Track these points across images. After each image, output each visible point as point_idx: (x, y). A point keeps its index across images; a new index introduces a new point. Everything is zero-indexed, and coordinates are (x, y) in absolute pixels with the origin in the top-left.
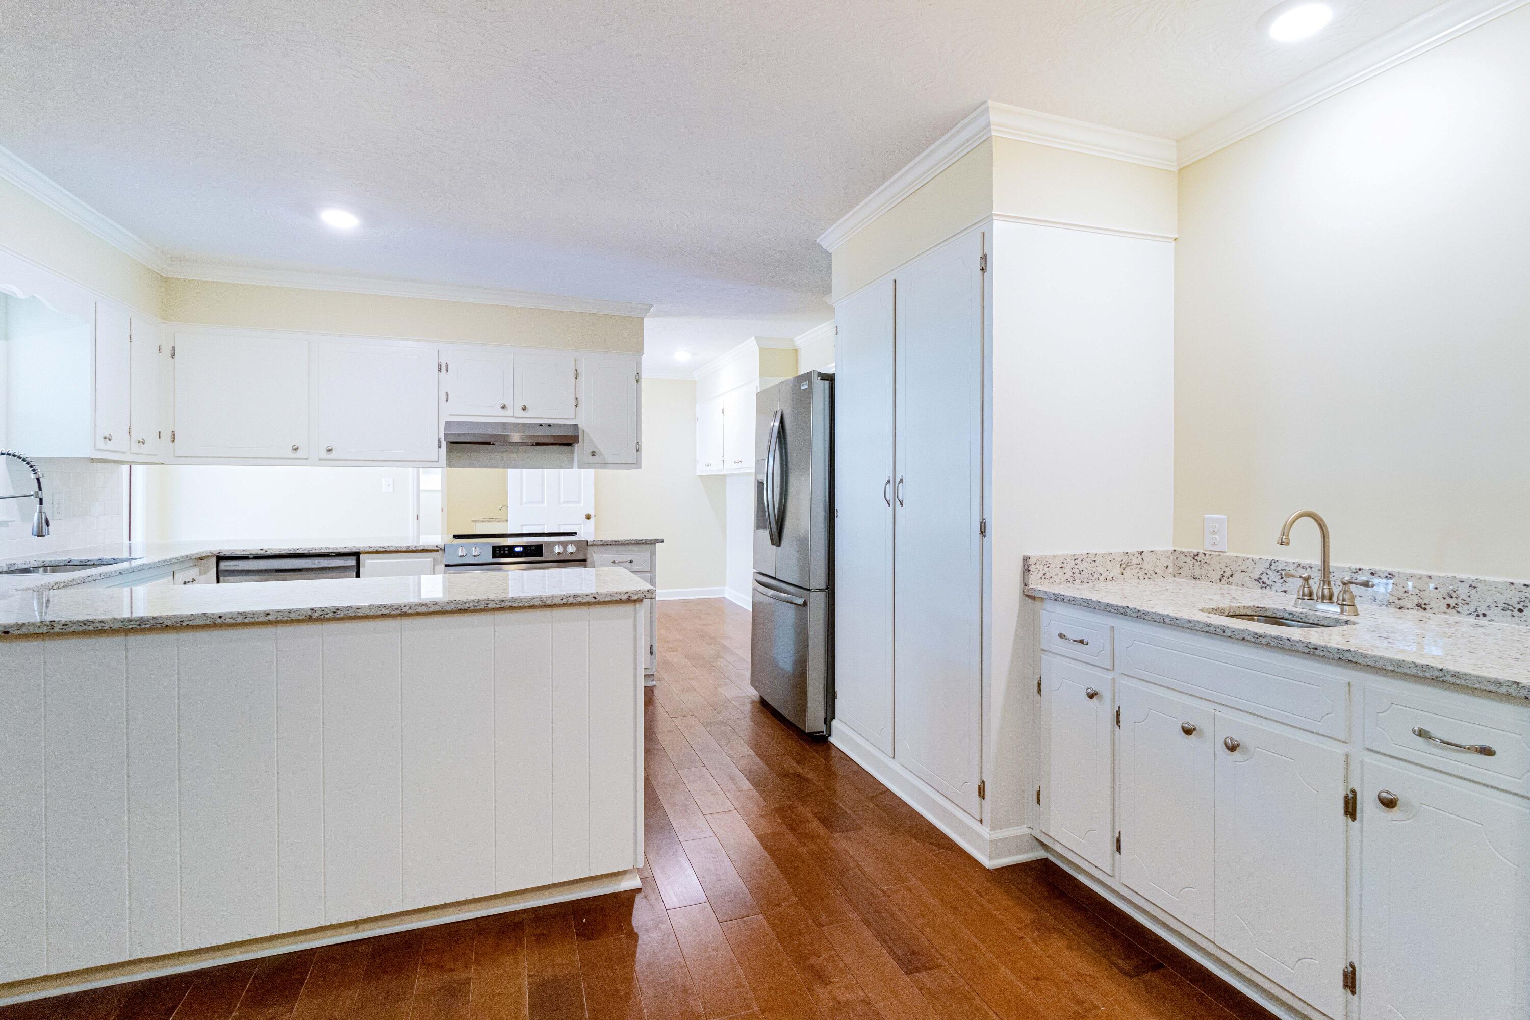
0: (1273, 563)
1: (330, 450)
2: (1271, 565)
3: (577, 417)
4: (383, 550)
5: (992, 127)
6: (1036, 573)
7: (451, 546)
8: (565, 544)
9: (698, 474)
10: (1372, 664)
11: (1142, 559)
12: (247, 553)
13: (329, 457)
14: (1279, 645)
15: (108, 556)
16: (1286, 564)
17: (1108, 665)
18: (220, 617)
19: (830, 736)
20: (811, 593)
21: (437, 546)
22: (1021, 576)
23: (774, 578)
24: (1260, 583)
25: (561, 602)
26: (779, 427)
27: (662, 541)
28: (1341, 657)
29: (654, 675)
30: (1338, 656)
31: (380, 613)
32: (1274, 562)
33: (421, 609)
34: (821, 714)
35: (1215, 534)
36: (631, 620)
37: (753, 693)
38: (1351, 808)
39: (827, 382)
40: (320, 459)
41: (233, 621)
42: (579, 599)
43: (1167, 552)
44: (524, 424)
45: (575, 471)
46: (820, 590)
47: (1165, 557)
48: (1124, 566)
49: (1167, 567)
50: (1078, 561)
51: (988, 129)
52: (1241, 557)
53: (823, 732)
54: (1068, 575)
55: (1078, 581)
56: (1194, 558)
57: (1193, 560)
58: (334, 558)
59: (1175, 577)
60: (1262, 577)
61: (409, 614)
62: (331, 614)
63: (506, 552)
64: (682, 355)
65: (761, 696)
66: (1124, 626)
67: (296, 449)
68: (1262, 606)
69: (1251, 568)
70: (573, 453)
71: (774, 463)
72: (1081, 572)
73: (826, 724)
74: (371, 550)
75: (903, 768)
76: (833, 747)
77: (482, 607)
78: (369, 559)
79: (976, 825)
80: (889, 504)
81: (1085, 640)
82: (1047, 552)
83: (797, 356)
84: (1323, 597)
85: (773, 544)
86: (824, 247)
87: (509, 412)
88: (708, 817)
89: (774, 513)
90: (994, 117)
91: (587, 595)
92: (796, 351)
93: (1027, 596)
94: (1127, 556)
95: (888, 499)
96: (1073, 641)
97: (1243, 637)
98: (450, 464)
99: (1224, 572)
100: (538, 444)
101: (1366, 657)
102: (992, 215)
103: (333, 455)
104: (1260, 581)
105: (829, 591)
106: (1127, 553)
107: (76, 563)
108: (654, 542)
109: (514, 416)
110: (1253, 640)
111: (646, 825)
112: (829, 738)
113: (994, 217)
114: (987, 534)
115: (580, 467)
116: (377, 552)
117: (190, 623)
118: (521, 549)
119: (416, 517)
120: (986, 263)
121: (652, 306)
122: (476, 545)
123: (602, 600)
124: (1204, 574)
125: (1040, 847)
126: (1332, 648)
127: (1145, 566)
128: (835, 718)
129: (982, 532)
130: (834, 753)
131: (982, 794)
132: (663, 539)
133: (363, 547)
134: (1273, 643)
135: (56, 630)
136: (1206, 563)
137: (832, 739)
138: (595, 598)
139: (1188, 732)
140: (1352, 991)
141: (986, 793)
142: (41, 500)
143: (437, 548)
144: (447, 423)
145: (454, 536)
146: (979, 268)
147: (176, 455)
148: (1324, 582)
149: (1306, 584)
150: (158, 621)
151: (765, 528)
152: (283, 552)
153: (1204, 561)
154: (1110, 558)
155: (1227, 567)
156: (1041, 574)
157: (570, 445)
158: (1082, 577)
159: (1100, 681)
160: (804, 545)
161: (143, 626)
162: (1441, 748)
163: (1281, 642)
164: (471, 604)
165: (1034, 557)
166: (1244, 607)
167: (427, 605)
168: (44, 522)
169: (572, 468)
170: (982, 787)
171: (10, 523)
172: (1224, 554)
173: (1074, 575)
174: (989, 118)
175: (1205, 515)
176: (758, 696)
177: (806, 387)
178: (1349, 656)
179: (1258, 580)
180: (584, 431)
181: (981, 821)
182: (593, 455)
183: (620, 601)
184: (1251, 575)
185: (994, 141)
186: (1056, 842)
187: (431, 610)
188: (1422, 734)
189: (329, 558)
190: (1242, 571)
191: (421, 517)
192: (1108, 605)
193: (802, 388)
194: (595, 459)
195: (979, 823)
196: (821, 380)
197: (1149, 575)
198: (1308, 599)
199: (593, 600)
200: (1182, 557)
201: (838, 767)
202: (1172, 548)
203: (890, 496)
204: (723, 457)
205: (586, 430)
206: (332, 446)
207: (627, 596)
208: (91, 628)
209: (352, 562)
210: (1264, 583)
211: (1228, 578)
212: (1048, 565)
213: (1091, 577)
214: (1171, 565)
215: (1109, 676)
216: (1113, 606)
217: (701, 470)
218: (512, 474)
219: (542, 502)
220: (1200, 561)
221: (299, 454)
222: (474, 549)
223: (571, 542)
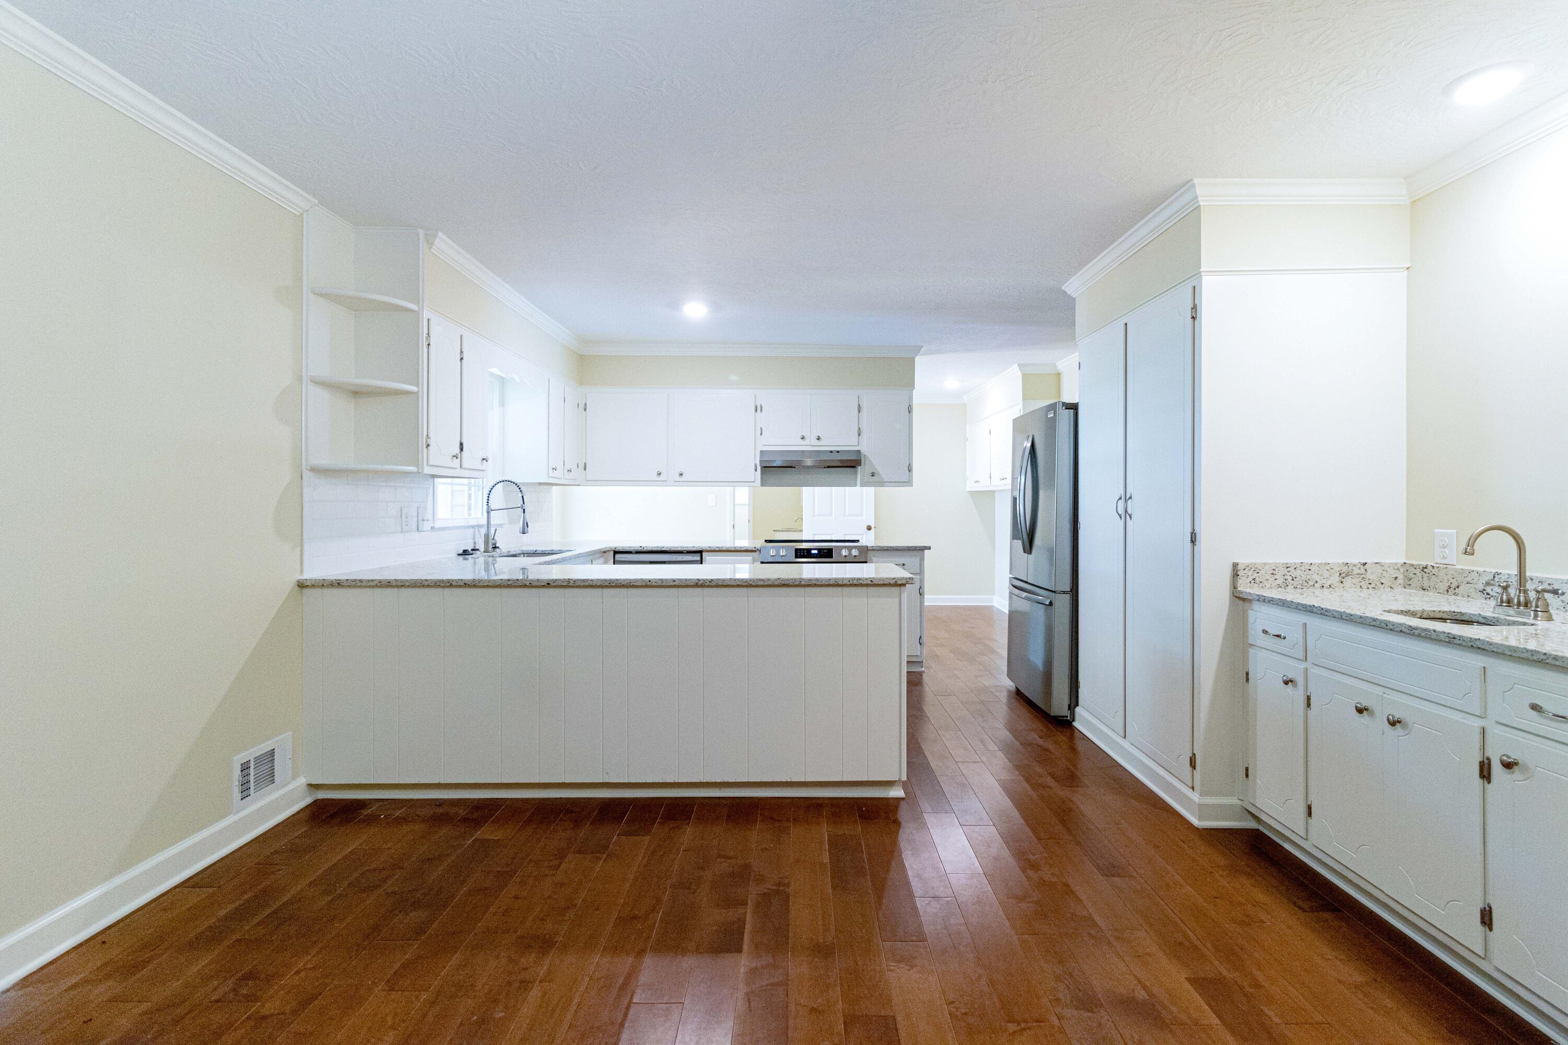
0: (1496, 576)
1: (681, 475)
2: (1494, 577)
3: (860, 443)
4: (718, 549)
5: (1199, 198)
6: (1245, 578)
7: (764, 547)
8: (850, 549)
9: (968, 490)
10: (1495, 650)
11: (1366, 570)
12: (631, 549)
13: (681, 479)
14: (1428, 636)
15: (556, 548)
16: (1508, 576)
17: (1301, 655)
18: (650, 581)
19: (1074, 721)
20: (1056, 595)
21: (755, 548)
22: (1230, 580)
23: (1026, 582)
24: (1484, 594)
25: (848, 583)
26: (1030, 450)
27: (930, 548)
28: (1473, 644)
29: (922, 662)
30: (1471, 644)
31: (736, 584)
32: (1498, 575)
33: (759, 583)
34: (1066, 702)
35: (1444, 548)
36: (897, 600)
37: (1010, 684)
38: (1485, 772)
39: (1072, 411)
40: (675, 481)
41: (656, 584)
42: (861, 582)
43: (1396, 564)
44: (819, 451)
45: (857, 490)
46: (1064, 592)
47: (1394, 569)
48: (1343, 576)
49: (1396, 578)
50: (1292, 569)
51: (1196, 200)
52: (1467, 570)
53: (1067, 717)
54: (1280, 581)
55: (1290, 587)
56: (1423, 571)
57: (1422, 572)
58: (685, 554)
59: (1405, 588)
60: (1486, 589)
61: (753, 585)
62: (708, 583)
63: (805, 554)
64: (952, 383)
65: (1016, 687)
66: (1315, 623)
67: (659, 474)
68: (1459, 611)
69: (1475, 580)
70: (856, 473)
71: (1025, 480)
72: (1294, 579)
73: (1070, 710)
74: (710, 549)
75: (1132, 746)
76: (1077, 731)
77: (797, 583)
78: (710, 556)
79: (1189, 792)
80: (1121, 518)
81: (1282, 635)
82: (1259, 560)
83: (1059, 380)
84: (1519, 604)
85: (1025, 552)
86: (1069, 293)
87: (807, 442)
88: (960, 764)
89: (1026, 526)
90: (1199, 191)
91: (866, 579)
92: (1059, 374)
93: (1237, 597)
94: (1347, 567)
95: (1120, 513)
96: (1273, 635)
97: (1400, 629)
98: (763, 484)
99: (1451, 583)
100: (829, 467)
101: (1491, 644)
102: (1200, 272)
103: (683, 478)
104: (1484, 592)
105: (1073, 593)
106: (1347, 564)
107: (539, 552)
108: (923, 549)
109: (810, 445)
110: (1408, 632)
111: (908, 763)
112: (1073, 723)
113: (1202, 274)
114: (1197, 543)
115: (862, 486)
116: (714, 551)
117: (634, 584)
118: (815, 552)
119: (732, 526)
120: (1196, 314)
121: (922, 347)
122: (783, 547)
123: (876, 583)
124: (1432, 584)
125: (1250, 817)
126: (1467, 638)
127: (1369, 576)
128: (1078, 706)
129: (1192, 541)
130: (1077, 734)
131: (1193, 765)
132: (930, 547)
133: (705, 547)
134: (1423, 634)
135: (571, 584)
136: (1434, 574)
137: (1076, 724)
138: (872, 581)
139: (1360, 711)
140: (1489, 928)
141: (1197, 764)
142: (524, 510)
143: (754, 549)
144: (761, 452)
145: (766, 541)
146: (1190, 316)
147: (588, 479)
148: (1520, 591)
149: (1505, 592)
150: (619, 582)
151: (1019, 539)
152: (654, 549)
153: (1432, 573)
154: (1327, 567)
155: (1453, 578)
156: (1250, 579)
157: (854, 467)
158: (1295, 583)
159: (1295, 670)
160: (1051, 553)
161: (611, 585)
162: (1556, 721)
163: (1429, 633)
164: (791, 581)
165: (1243, 564)
166: (1440, 611)
167: (763, 580)
168: (526, 524)
169: (856, 486)
170: (1193, 758)
171: (504, 525)
172: (1454, 567)
173: (1287, 581)
174: (1196, 192)
175: (1435, 530)
176: (1014, 687)
177: (1052, 415)
178: (1479, 644)
179: (1482, 591)
180: (865, 456)
181: (1193, 788)
182: (872, 476)
183: (889, 585)
184: (1476, 586)
185: (1202, 210)
186: (1262, 812)
187: (766, 584)
188: (1535, 707)
189: (682, 554)
190: (1467, 583)
191: (736, 526)
192: (1299, 604)
193: (1049, 417)
194: (874, 479)
195: (1191, 790)
196: (1066, 409)
197: (1373, 585)
198: (1505, 606)
199: (870, 582)
200: (1412, 569)
201: (1080, 746)
202: (1402, 561)
203: (1121, 511)
204: (990, 474)
205: (867, 455)
206: (682, 471)
207: (894, 581)
208: (587, 584)
209: (697, 558)
210: (1488, 594)
211: (1455, 589)
212: (1258, 571)
213: (1306, 584)
214: (1401, 577)
215: (1303, 665)
216: (1302, 605)
217: (971, 486)
218: (807, 492)
219: (831, 515)
220: (1428, 573)
221: (662, 478)
222: (781, 550)
223: (855, 547)
